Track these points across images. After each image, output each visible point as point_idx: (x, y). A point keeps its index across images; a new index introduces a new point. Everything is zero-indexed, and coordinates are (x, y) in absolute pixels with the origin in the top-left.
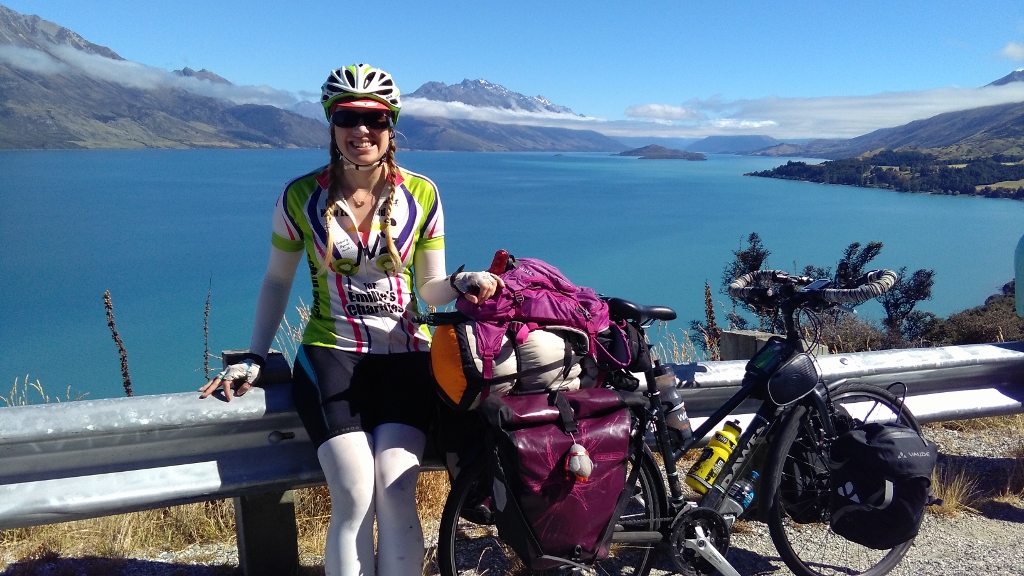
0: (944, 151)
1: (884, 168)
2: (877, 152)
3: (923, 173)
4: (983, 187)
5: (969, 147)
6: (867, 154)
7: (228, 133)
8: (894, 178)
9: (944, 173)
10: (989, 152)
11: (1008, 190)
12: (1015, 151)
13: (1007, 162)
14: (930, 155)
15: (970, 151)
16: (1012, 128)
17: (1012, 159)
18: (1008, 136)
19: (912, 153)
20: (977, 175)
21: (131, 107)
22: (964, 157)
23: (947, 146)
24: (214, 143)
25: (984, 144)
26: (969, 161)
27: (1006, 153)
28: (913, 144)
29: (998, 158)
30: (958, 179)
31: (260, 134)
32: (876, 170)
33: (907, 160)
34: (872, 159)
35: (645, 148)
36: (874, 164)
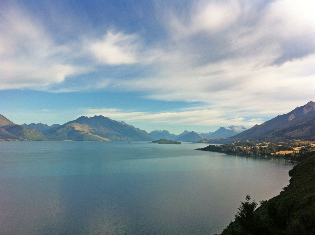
2: (238, 142)
4: (274, 153)
8: (245, 151)
9: (261, 149)
11: (282, 154)
13: (280, 145)
20: (271, 149)
22: (266, 143)
26: (268, 145)
28: (249, 139)
30: (265, 151)
31: (14, 136)
35: (160, 140)
36: (238, 146)
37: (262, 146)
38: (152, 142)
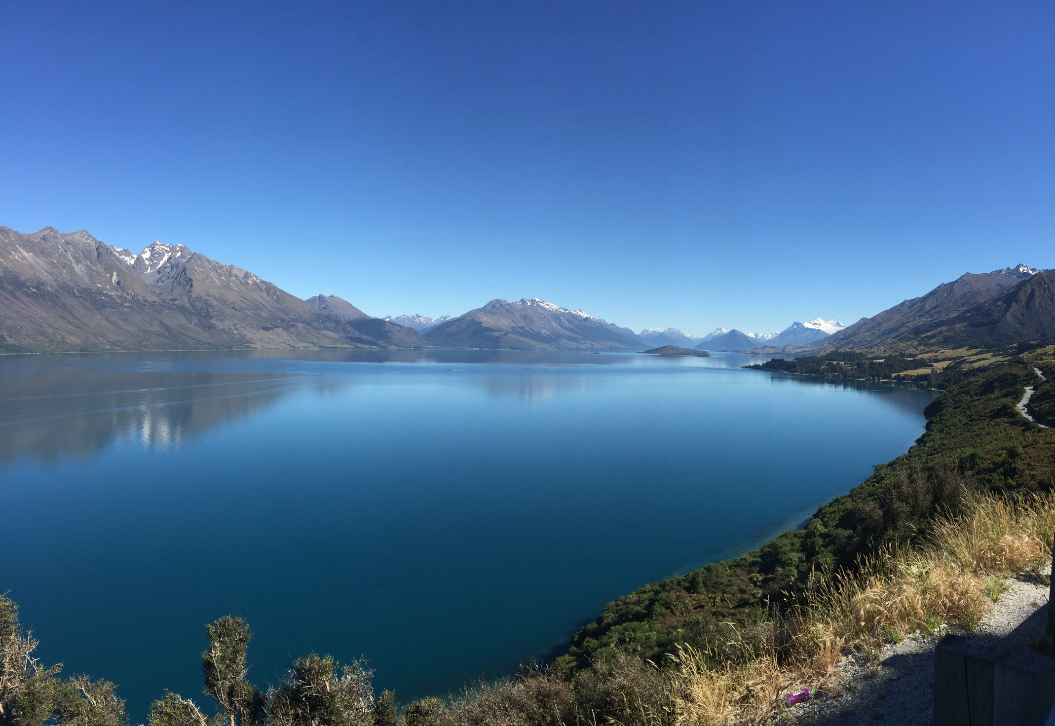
0: (870, 351)
1: (835, 363)
2: (829, 352)
3: (859, 365)
4: (896, 374)
5: (885, 349)
6: (822, 353)
7: (347, 338)
8: (841, 369)
9: (872, 366)
10: (896, 351)
11: (911, 376)
12: (912, 351)
13: (907, 357)
14: (861, 353)
15: (885, 351)
16: (908, 336)
17: (910, 356)
18: (906, 341)
19: (851, 352)
20: (892, 366)
21: (283, 320)
22: (882, 355)
23: (871, 348)
24: (337, 346)
25: (893, 346)
26: (886, 358)
27: (907, 352)
28: (850, 346)
29: (903, 355)
30: (880, 369)
31: (371, 339)
32: (829, 364)
33: (849, 357)
34: (826, 356)
35: (663, 347)
36: (828, 360)
37: (875, 361)
38: (645, 352)
